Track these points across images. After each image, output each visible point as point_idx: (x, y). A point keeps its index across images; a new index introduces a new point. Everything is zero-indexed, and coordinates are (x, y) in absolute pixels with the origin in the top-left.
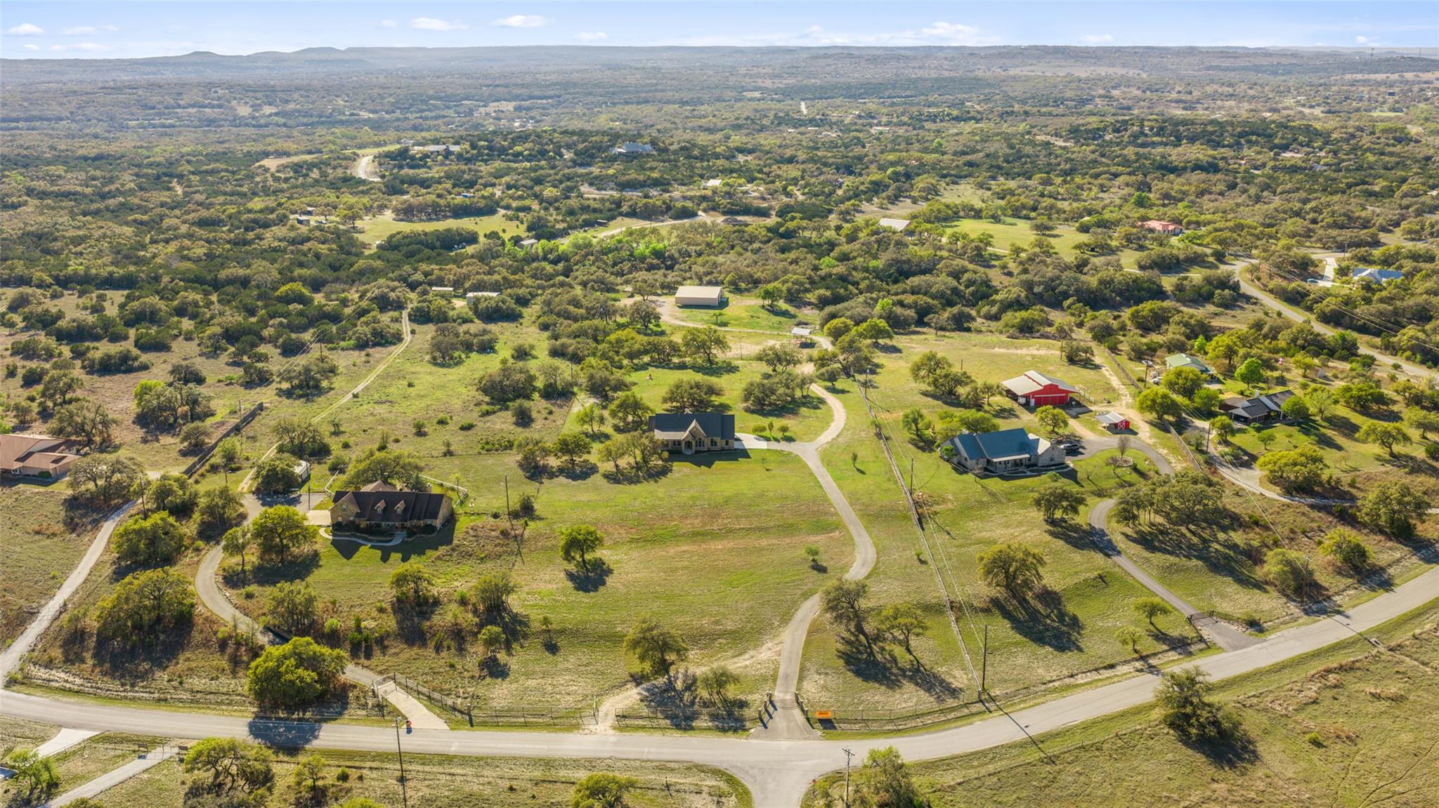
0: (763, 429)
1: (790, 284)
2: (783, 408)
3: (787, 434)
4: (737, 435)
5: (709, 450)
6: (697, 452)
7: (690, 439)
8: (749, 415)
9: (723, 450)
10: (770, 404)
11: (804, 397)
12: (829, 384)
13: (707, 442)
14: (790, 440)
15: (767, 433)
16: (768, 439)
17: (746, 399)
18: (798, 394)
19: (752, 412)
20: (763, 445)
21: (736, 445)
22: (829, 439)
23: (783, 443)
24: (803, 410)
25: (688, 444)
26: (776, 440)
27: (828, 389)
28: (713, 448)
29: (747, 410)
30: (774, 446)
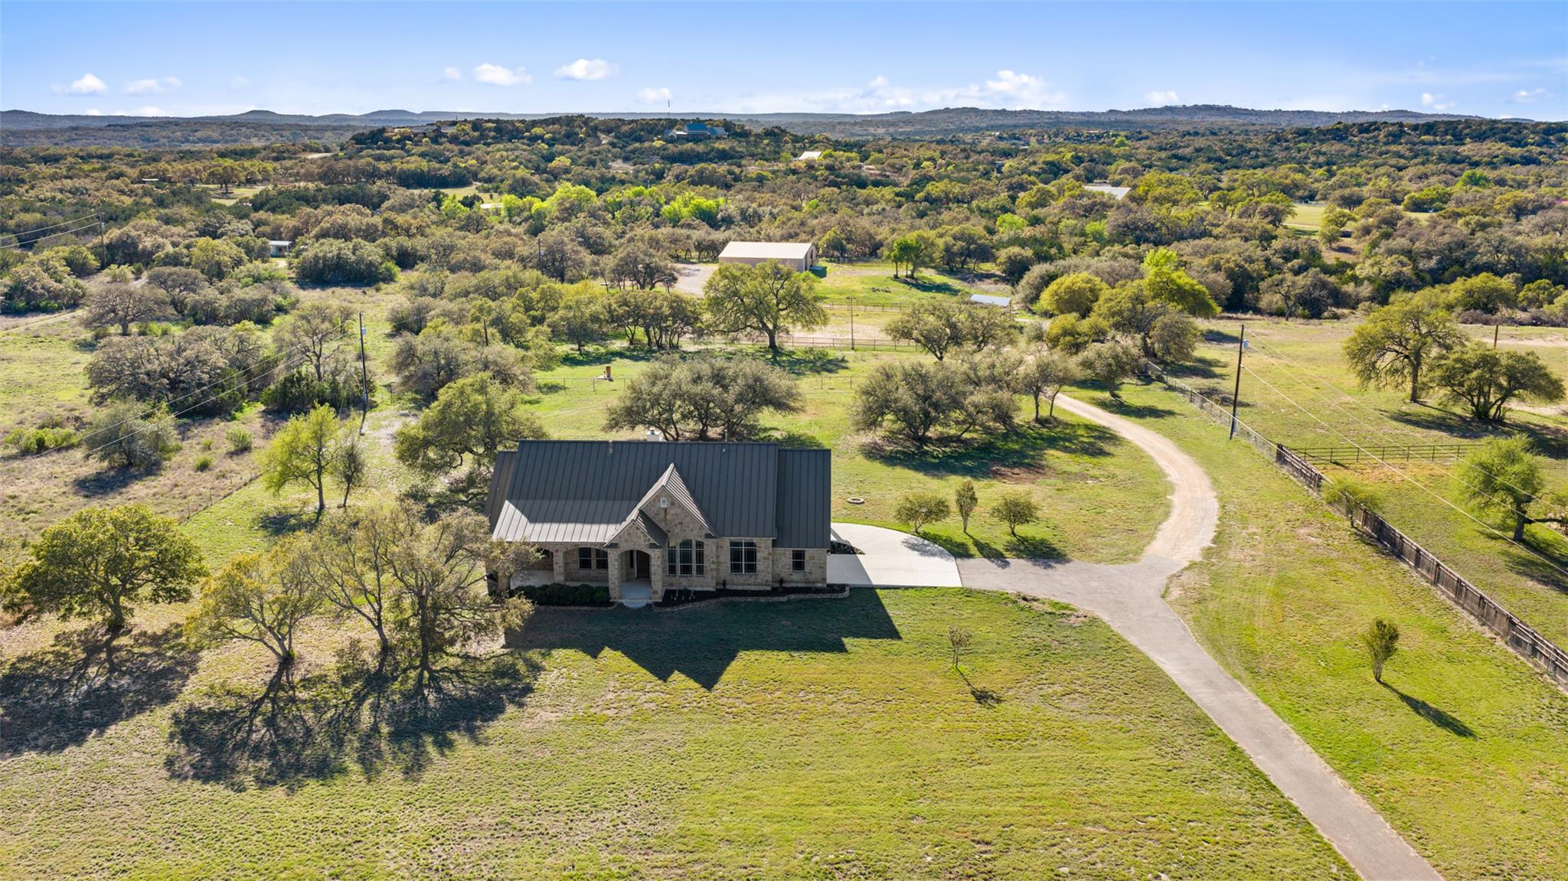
0: (938, 510)
1: (949, 239)
2: (986, 449)
3: (1024, 530)
4: (842, 530)
5: (722, 591)
6: (671, 598)
7: (642, 542)
8: (879, 469)
9: (780, 588)
10: (944, 440)
11: (1041, 421)
12: (1106, 395)
13: (718, 555)
14: (1043, 554)
15: (950, 527)
16: (958, 551)
17: (870, 419)
18: (1025, 411)
19: (891, 460)
20: (943, 572)
21: (836, 571)
22: (1192, 551)
23: (1017, 564)
24: (1054, 457)
25: (638, 565)
26: (988, 552)
27: (1103, 405)
28: (742, 581)
29: (873, 453)
30: (985, 575)
